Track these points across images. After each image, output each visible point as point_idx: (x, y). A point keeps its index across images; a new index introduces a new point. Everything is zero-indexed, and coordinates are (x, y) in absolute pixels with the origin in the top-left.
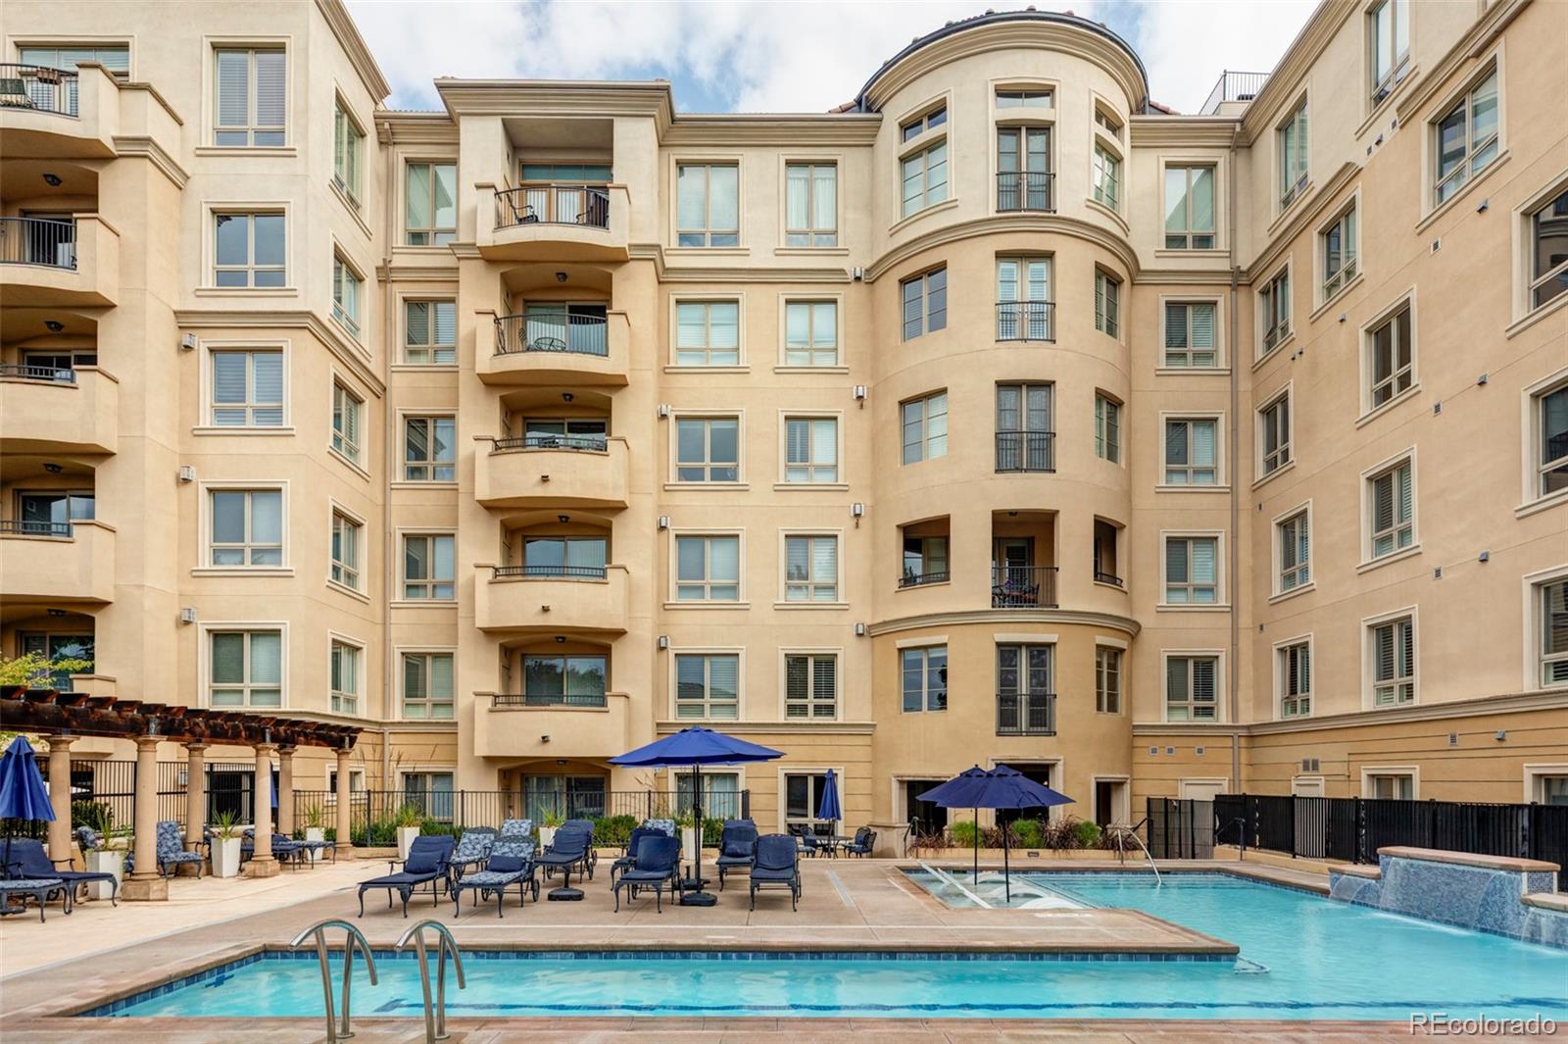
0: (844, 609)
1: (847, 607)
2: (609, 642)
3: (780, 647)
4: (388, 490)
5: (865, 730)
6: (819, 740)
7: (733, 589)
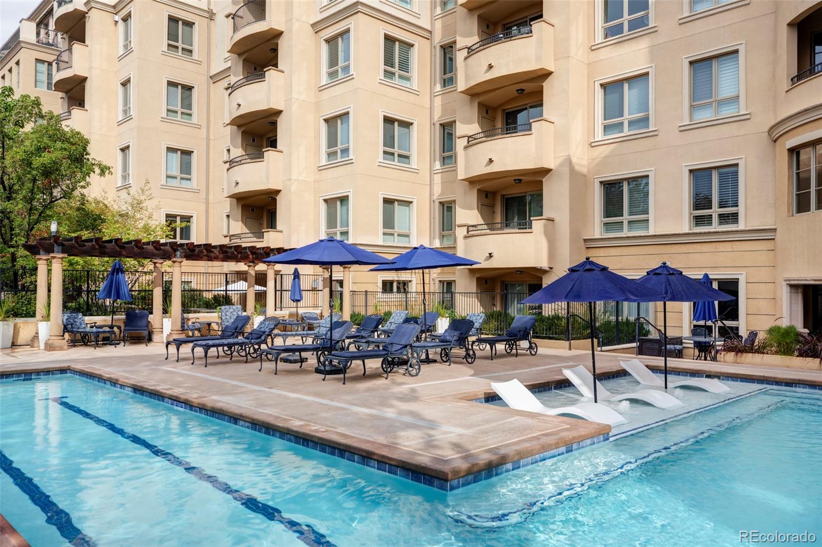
0: (744, 119)
1: (748, 117)
2: (541, 179)
3: (684, 165)
4: (433, 96)
5: (766, 235)
6: (721, 247)
7: (645, 120)
